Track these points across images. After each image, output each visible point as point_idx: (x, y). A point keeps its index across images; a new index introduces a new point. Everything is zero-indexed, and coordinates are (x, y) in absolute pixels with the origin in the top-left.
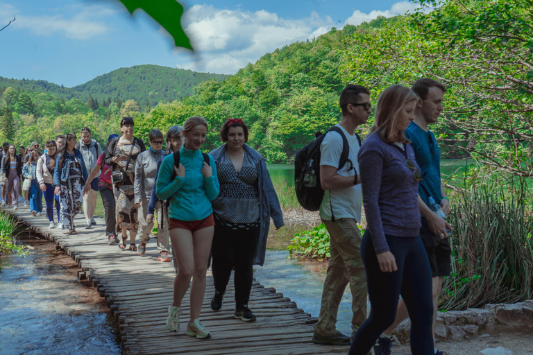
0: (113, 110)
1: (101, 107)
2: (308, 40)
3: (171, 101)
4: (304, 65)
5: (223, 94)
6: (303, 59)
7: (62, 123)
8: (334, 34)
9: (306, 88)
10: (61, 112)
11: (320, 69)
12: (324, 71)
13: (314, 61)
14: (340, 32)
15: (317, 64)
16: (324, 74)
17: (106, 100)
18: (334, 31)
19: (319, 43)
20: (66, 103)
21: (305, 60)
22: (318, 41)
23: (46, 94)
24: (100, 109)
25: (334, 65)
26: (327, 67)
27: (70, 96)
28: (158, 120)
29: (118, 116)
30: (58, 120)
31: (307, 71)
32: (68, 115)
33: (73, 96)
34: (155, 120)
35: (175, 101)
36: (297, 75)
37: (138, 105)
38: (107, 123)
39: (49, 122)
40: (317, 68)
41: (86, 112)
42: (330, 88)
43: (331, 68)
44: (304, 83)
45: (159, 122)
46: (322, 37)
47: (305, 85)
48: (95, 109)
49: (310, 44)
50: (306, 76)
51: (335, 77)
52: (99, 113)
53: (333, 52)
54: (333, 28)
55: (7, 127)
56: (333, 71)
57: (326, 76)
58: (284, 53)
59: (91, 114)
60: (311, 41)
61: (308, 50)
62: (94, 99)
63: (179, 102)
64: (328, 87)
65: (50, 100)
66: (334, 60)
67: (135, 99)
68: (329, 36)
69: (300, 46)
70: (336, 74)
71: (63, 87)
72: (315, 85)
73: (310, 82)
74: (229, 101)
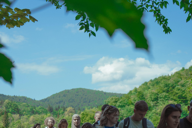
0: (60, 112)
1: (54, 111)
3: (92, 108)
4: (166, 88)
5: (121, 104)
6: (166, 85)
7: (34, 119)
8: (184, 71)
9: (167, 101)
10: (34, 113)
11: (175, 90)
12: (177, 92)
13: (171, 86)
14: (187, 70)
15: (174, 88)
16: (177, 94)
17: (57, 107)
18: (183, 69)
19: (175, 76)
20: (36, 108)
21: (167, 85)
22: (174, 75)
23: (26, 104)
24: (54, 112)
25: (183, 89)
26: (179, 90)
27: (38, 105)
28: (85, 118)
29: (63, 115)
30: (32, 117)
31: (168, 91)
32: (37, 115)
33: (40, 105)
34: (83, 118)
35: (94, 108)
36: (162, 94)
37: (74, 110)
38: (58, 119)
39: (27, 119)
40: (173, 90)
41: (46, 113)
42: (180, 101)
43: (181, 90)
44: (166, 99)
45: (85, 119)
46: (177, 73)
47: (167, 100)
48: (51, 112)
49: (170, 77)
50: (167, 94)
51: (183, 95)
52: (53, 114)
53: (183, 82)
55: (5, 121)
56: (183, 92)
57: (178, 95)
58: (155, 82)
59: (49, 114)
60: (170, 75)
61: (168, 80)
62: (51, 106)
63: (97, 109)
64: (179, 101)
65: (28, 107)
66: (183, 86)
67: (73, 107)
68: (181, 72)
69: (164, 78)
70: (184, 93)
71: (34, 100)
72: (172, 99)
73: (169, 98)
74: (124, 108)
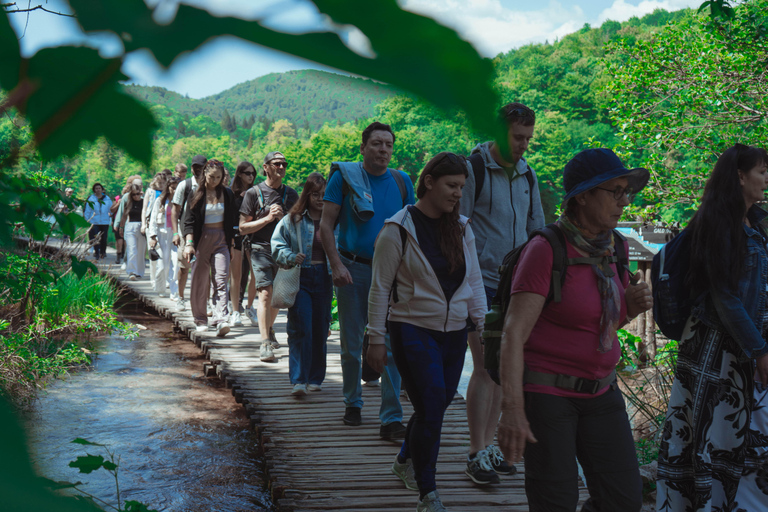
0: (257, 133)
1: (241, 129)
2: (547, 42)
3: (341, 124)
4: (539, 78)
5: (418, 117)
6: (539, 68)
7: (184, 149)
8: (588, 34)
9: (541, 112)
10: (183, 133)
11: (564, 84)
12: (568, 88)
13: (554, 74)
14: (596, 30)
15: (560, 77)
16: (568, 93)
17: (248, 120)
18: (587, 28)
19: (564, 46)
20: (192, 120)
21: (541, 70)
22: (562, 43)
23: (163, 107)
24: (239, 132)
25: (585, 80)
26: (574, 82)
27: (197, 110)
28: (321, 150)
29: (263, 142)
30: (179, 144)
31: (543, 87)
32: (193, 138)
33: (201, 110)
34: (317, 150)
35: (347, 124)
36: (528, 93)
37: (293, 127)
38: (249, 152)
39: (166, 148)
40: (559, 83)
41: (218, 134)
42: (577, 114)
43: (580, 84)
44: (539, 106)
45: (323, 154)
46: (569, 37)
47: (541, 108)
48: (232, 131)
49: (550, 47)
50: (541, 94)
51: (585, 97)
52: (237, 137)
53: (584, 61)
54: (586, 25)
55: (107, 151)
56: (584, 88)
57: (571, 96)
58: (509, 60)
59: (225, 138)
60: (551, 43)
61: (546, 55)
62: (231, 117)
63: (354, 126)
64: (574, 112)
65: (169, 115)
66: (585, 72)
67: (290, 119)
68: (580, 36)
69: (535, 50)
70: (587, 92)
71: (187, 97)
72: (554, 108)
73: (547, 103)
74: (426, 127)
